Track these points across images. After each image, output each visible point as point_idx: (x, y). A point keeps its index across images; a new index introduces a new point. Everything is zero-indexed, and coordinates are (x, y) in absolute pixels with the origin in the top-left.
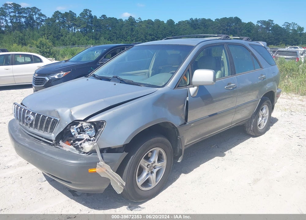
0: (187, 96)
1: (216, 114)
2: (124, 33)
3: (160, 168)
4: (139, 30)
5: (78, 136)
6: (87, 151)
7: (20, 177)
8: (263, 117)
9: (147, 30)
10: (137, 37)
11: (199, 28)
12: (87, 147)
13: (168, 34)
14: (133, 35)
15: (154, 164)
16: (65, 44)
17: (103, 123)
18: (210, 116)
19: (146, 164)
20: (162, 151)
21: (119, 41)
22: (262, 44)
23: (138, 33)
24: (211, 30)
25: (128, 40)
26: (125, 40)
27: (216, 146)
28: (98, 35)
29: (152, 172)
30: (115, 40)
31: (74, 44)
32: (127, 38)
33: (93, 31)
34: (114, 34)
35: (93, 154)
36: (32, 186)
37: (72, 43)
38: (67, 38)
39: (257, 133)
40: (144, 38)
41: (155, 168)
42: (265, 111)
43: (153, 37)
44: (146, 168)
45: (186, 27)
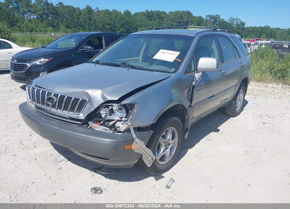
0: (194, 81)
1: (213, 96)
2: (82, 22)
3: (173, 145)
4: (97, 19)
5: (109, 118)
6: (122, 130)
7: (35, 159)
8: (239, 100)
9: (105, 19)
10: (95, 26)
11: (154, 19)
12: (122, 126)
13: (125, 24)
14: (91, 24)
15: (169, 141)
16: (22, 30)
17: (135, 105)
18: (210, 98)
19: (163, 141)
20: (175, 130)
21: (77, 29)
22: (237, 36)
23: (96, 23)
24: (166, 22)
25: (86, 28)
26: (84, 29)
27: (203, 125)
28: (56, 23)
29: (167, 149)
30: (73, 29)
31: (31, 31)
32: (85, 27)
33: (50, 18)
34: (72, 22)
35: (126, 132)
36: (50, 167)
37: (29, 29)
38: (24, 25)
39: (235, 114)
40: (102, 28)
41: (169, 145)
42: (241, 95)
43: (111, 26)
44: (163, 144)
45: (142, 18)
